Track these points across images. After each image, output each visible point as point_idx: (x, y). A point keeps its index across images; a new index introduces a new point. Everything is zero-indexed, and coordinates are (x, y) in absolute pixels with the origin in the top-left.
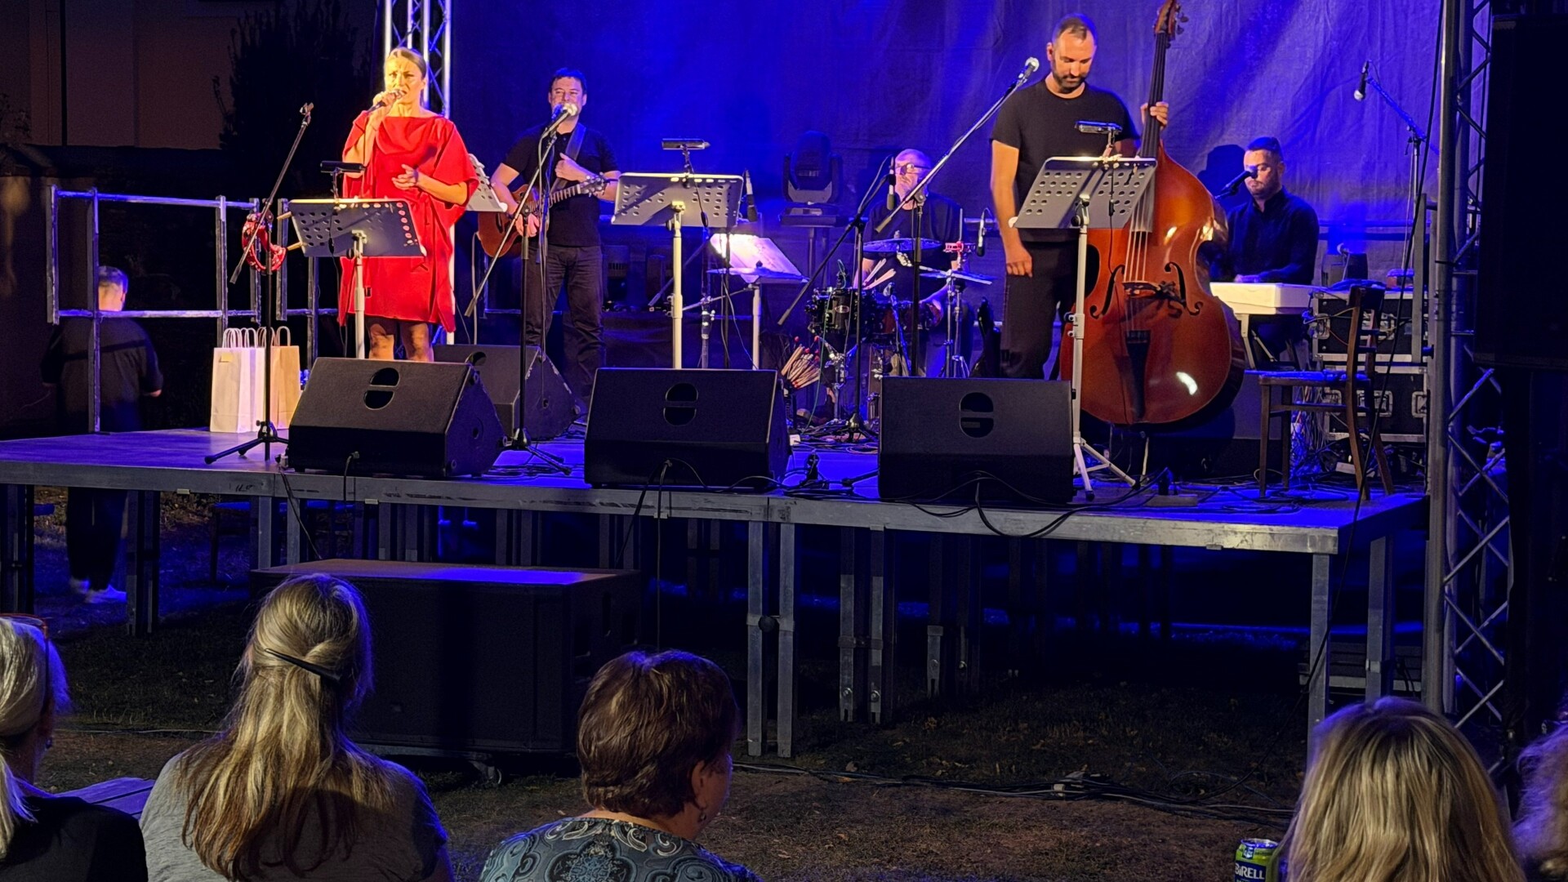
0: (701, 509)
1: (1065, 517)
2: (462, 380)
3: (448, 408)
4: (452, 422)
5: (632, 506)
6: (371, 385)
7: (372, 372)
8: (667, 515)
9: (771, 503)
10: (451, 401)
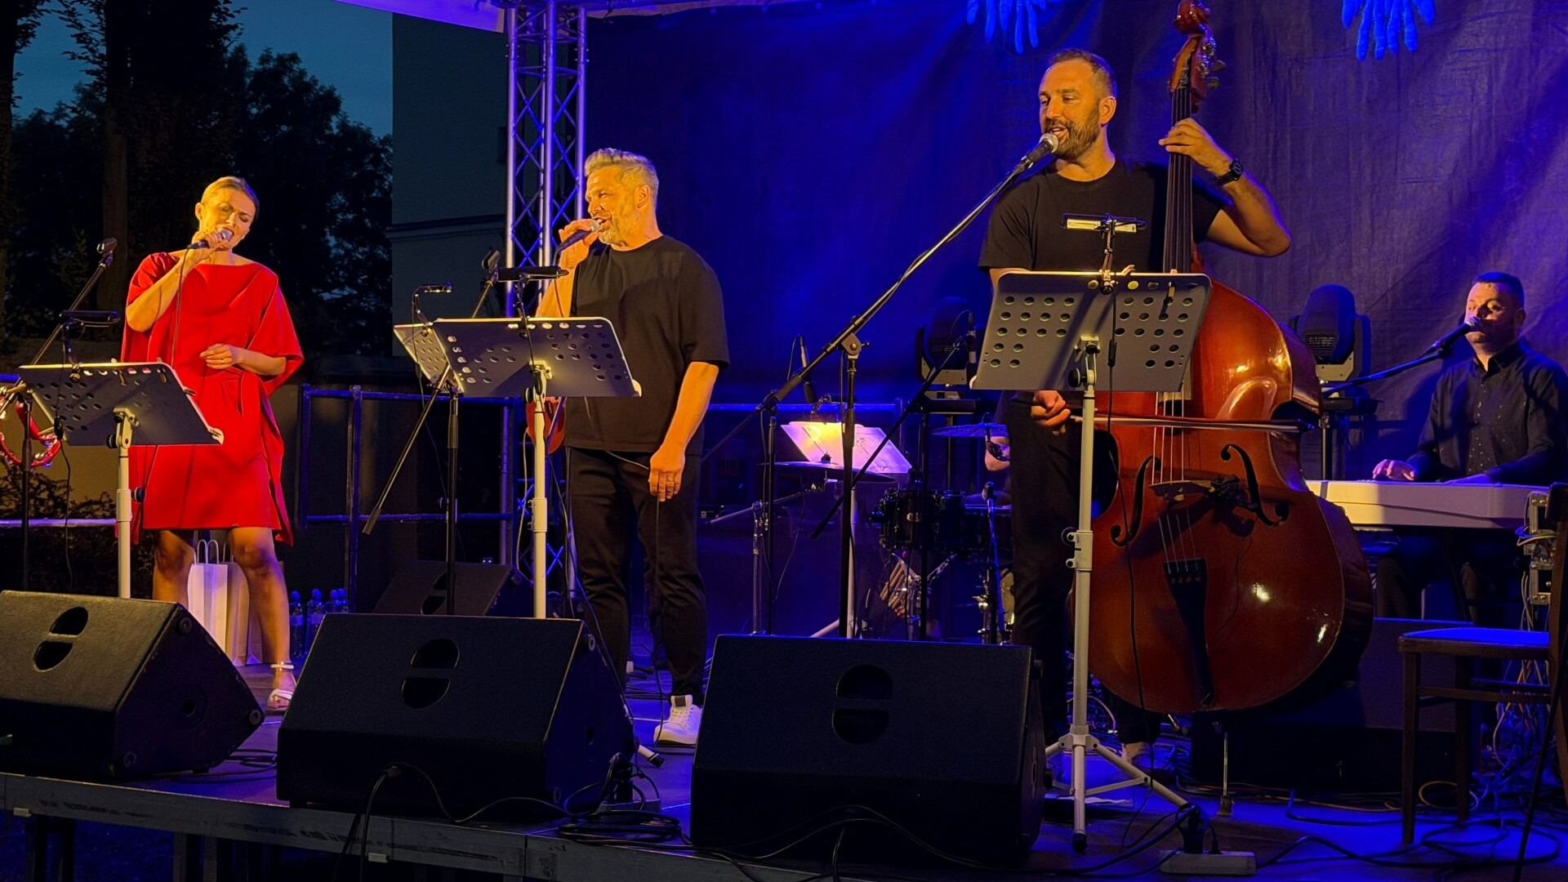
0: (433, 850)
2: (162, 629)
3: (130, 671)
4: (130, 694)
5: (341, 838)
6: (50, 634)
7: (59, 614)
8: (387, 858)
9: (529, 846)
10: (137, 661)
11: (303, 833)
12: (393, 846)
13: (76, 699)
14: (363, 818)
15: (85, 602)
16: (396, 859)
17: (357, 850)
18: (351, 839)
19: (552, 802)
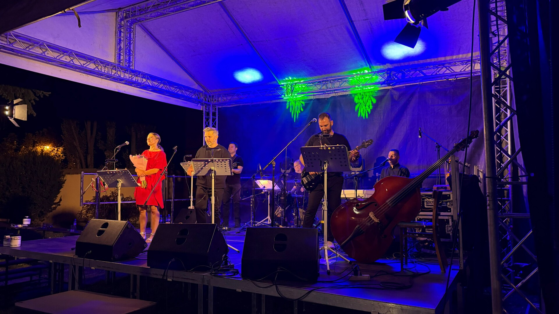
0: (182, 278)
1: (310, 292)
2: (124, 227)
3: (116, 237)
4: (116, 242)
5: (162, 275)
6: (100, 228)
7: (102, 224)
8: (172, 280)
9: (204, 277)
10: (118, 234)
11: (153, 274)
12: (173, 277)
13: (105, 243)
14: (166, 270)
15: (108, 221)
16: (174, 280)
17: (165, 278)
18: (164, 275)
19: (209, 266)
